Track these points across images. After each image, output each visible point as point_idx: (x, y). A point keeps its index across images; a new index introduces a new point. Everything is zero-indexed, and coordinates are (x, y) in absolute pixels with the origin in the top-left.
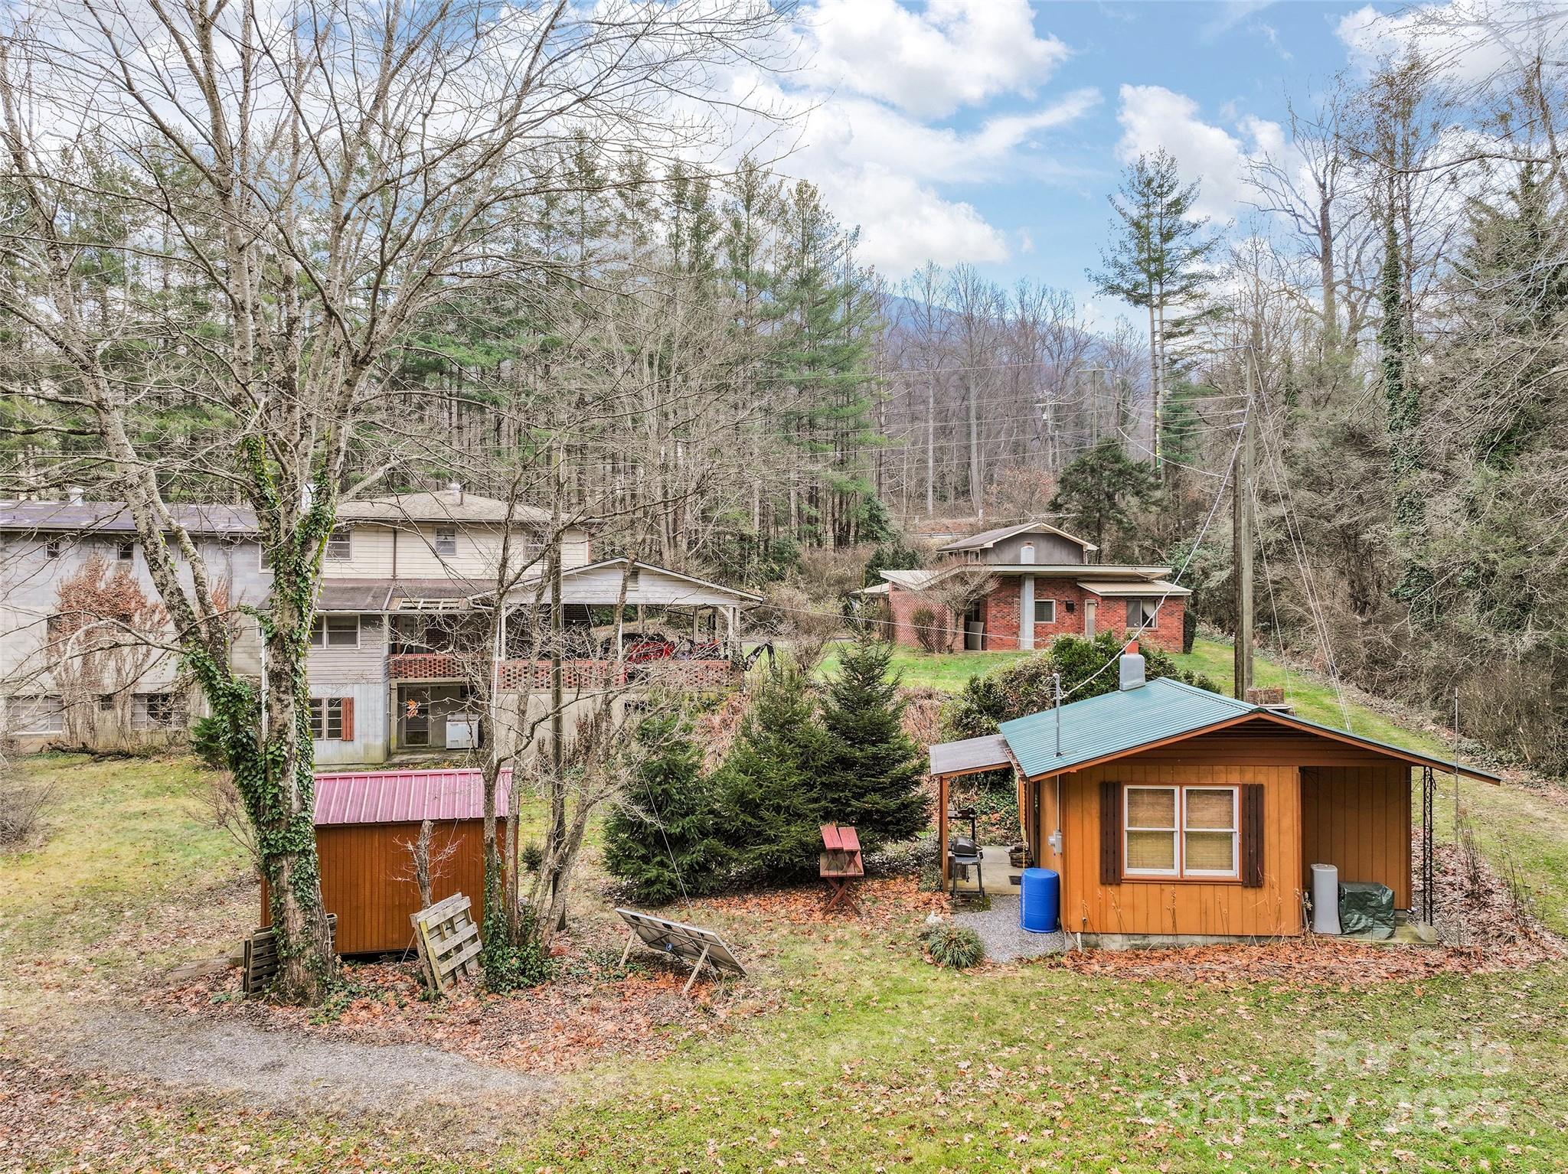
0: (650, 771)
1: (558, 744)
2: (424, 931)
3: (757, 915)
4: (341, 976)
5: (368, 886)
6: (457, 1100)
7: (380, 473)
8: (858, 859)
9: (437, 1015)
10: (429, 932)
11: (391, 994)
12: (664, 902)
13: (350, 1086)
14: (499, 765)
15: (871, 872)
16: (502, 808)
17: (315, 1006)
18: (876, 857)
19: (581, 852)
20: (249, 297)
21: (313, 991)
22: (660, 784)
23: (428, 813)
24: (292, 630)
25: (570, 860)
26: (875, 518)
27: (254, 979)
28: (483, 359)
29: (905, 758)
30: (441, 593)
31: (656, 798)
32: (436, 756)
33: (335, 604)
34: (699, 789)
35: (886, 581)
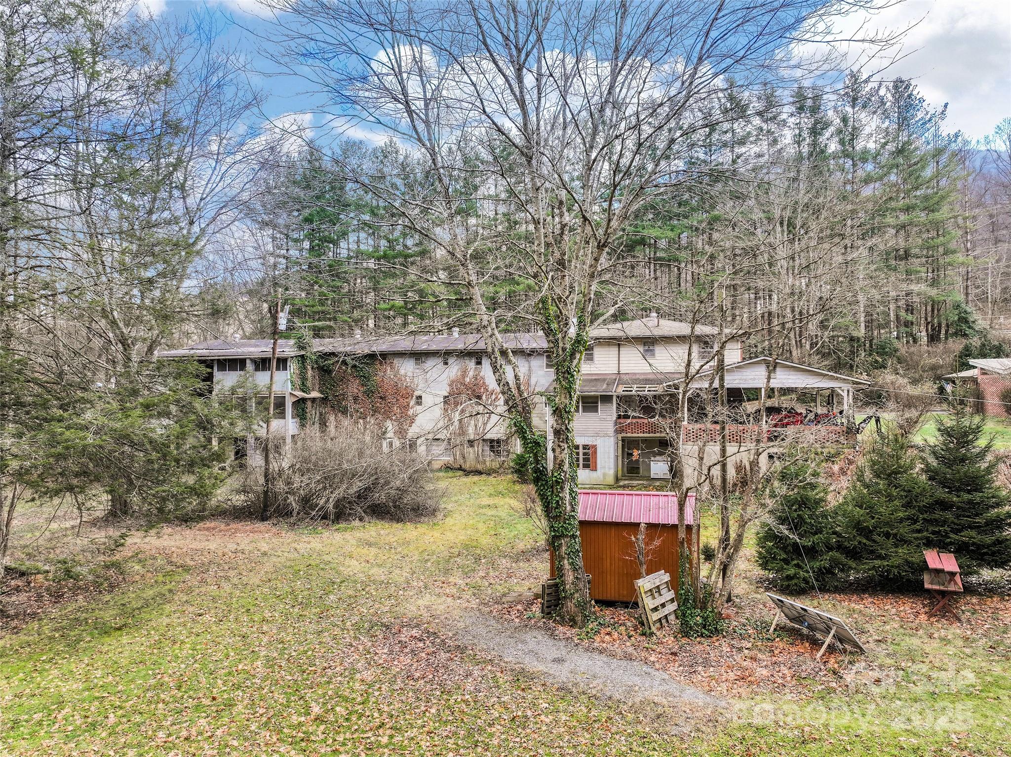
0: (788, 501)
1: (724, 480)
2: (642, 592)
3: (872, 610)
4: (594, 613)
5: (608, 560)
6: (665, 702)
7: (612, 311)
8: (958, 578)
9: (651, 646)
10: (646, 592)
11: (623, 628)
12: (799, 592)
13: (601, 680)
14: (687, 492)
15: (969, 590)
16: (689, 519)
17: (580, 628)
18: (974, 579)
19: (741, 553)
20: (542, 215)
21: (579, 619)
22: (796, 511)
23: (643, 520)
24: (566, 406)
25: (735, 557)
26: (963, 320)
27: (547, 607)
28: (670, 234)
29: (998, 505)
30: (647, 381)
31: (793, 520)
32: (645, 482)
33: (586, 389)
34: (824, 516)
35: (974, 367)
